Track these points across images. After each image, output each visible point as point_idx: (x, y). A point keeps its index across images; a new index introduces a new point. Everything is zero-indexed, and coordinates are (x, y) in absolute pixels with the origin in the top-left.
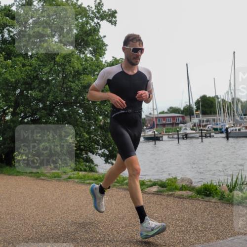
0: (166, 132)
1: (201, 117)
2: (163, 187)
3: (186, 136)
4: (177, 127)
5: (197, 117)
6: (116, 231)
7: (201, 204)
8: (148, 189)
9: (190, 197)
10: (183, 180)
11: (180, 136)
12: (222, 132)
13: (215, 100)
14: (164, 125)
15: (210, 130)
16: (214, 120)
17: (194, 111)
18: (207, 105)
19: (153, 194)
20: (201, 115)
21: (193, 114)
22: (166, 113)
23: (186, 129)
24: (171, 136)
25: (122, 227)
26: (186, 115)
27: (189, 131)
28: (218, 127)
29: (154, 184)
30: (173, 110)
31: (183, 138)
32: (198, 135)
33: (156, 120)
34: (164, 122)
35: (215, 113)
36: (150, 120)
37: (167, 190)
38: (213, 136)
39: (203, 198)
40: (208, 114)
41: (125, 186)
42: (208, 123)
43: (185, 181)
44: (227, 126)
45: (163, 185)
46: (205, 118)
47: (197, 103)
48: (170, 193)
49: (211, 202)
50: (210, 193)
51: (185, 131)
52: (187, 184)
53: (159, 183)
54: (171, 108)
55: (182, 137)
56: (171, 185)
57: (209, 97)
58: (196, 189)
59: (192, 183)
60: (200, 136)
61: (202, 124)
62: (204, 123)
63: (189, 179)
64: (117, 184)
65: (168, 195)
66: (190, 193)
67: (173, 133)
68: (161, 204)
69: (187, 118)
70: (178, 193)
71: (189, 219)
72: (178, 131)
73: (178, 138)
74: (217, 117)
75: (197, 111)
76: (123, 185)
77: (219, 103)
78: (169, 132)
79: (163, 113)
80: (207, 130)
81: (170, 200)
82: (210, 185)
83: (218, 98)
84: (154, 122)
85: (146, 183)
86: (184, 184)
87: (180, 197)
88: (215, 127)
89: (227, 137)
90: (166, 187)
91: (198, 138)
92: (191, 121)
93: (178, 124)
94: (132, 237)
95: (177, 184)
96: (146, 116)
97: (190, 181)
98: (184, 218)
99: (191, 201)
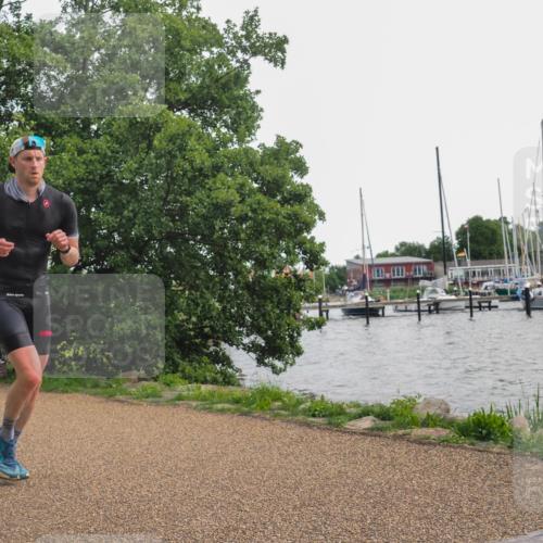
0: (391, 298)
1: (470, 265)
2: (384, 419)
3: (436, 308)
4: (416, 286)
5: (459, 265)
6: (281, 515)
7: (467, 457)
8: (352, 423)
9: (444, 442)
10: (428, 403)
11: (424, 307)
12: (517, 299)
13: (500, 227)
14: (387, 282)
15: (489, 294)
16: (498, 272)
17: (454, 251)
18: (483, 239)
19: (363, 434)
20: (468, 260)
21: (451, 259)
22: (393, 255)
23: (434, 291)
24: (402, 307)
25: (295, 508)
26: (436, 260)
27: (441, 296)
28: (508, 286)
29: (365, 413)
30: (408, 249)
31: (430, 311)
32: (462, 304)
33: (370, 272)
34: (388, 276)
35: (500, 256)
36: (355, 271)
37: (393, 426)
38: (496, 307)
39: (472, 444)
40: (485, 258)
41: (301, 418)
42: (486, 278)
43: (434, 405)
44: (528, 285)
45: (384, 415)
46: (478, 268)
47: (461, 233)
48: (400, 432)
49: (492, 453)
50: (489, 434)
51: (434, 295)
52: (439, 412)
53: (377, 410)
54: (403, 244)
55: (427, 308)
56: (402, 415)
57: (488, 221)
58: (458, 425)
59: (448, 411)
60: (467, 307)
61: (471, 280)
62: (477, 279)
63: (443, 402)
64: (283, 412)
65: (396, 438)
66: (444, 433)
67: (407, 299)
68: (380, 457)
69: (439, 268)
70: (418, 432)
71: (441, 490)
72: (418, 296)
73: (419, 311)
74: (505, 265)
75: (460, 250)
76: (296, 414)
77: (510, 234)
78: (398, 298)
79: (385, 255)
80: (482, 294)
81: (401, 449)
82: (489, 416)
83: (507, 223)
84: (364, 276)
85: (348, 411)
86: (431, 414)
87: (421, 442)
88: (501, 286)
89: (528, 310)
90: (390, 419)
91: (462, 310)
92: (445, 273)
93: (418, 279)
94: (315, 529)
95: (415, 413)
96: (348, 262)
97: (443, 406)
98: (430, 488)
99: (446, 450)
